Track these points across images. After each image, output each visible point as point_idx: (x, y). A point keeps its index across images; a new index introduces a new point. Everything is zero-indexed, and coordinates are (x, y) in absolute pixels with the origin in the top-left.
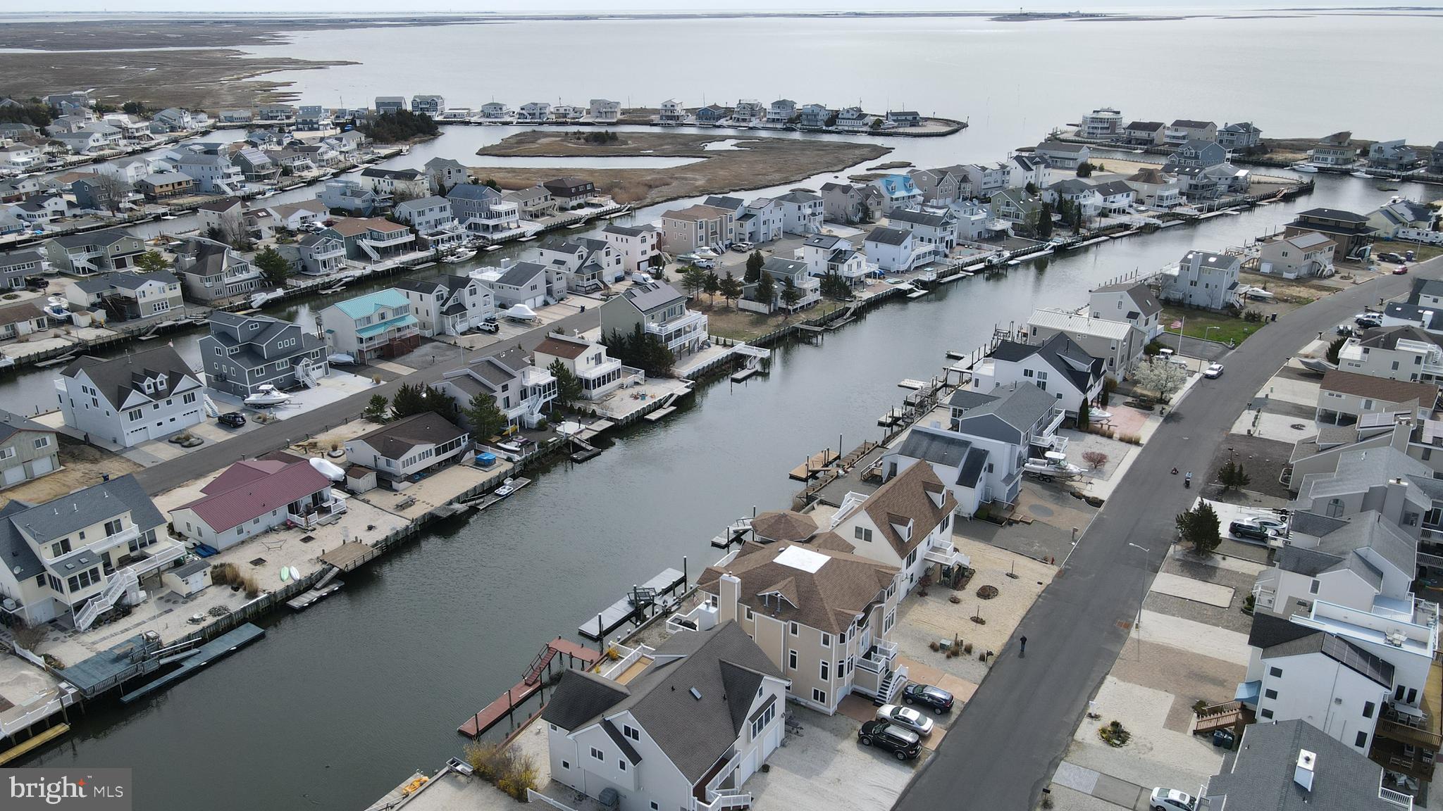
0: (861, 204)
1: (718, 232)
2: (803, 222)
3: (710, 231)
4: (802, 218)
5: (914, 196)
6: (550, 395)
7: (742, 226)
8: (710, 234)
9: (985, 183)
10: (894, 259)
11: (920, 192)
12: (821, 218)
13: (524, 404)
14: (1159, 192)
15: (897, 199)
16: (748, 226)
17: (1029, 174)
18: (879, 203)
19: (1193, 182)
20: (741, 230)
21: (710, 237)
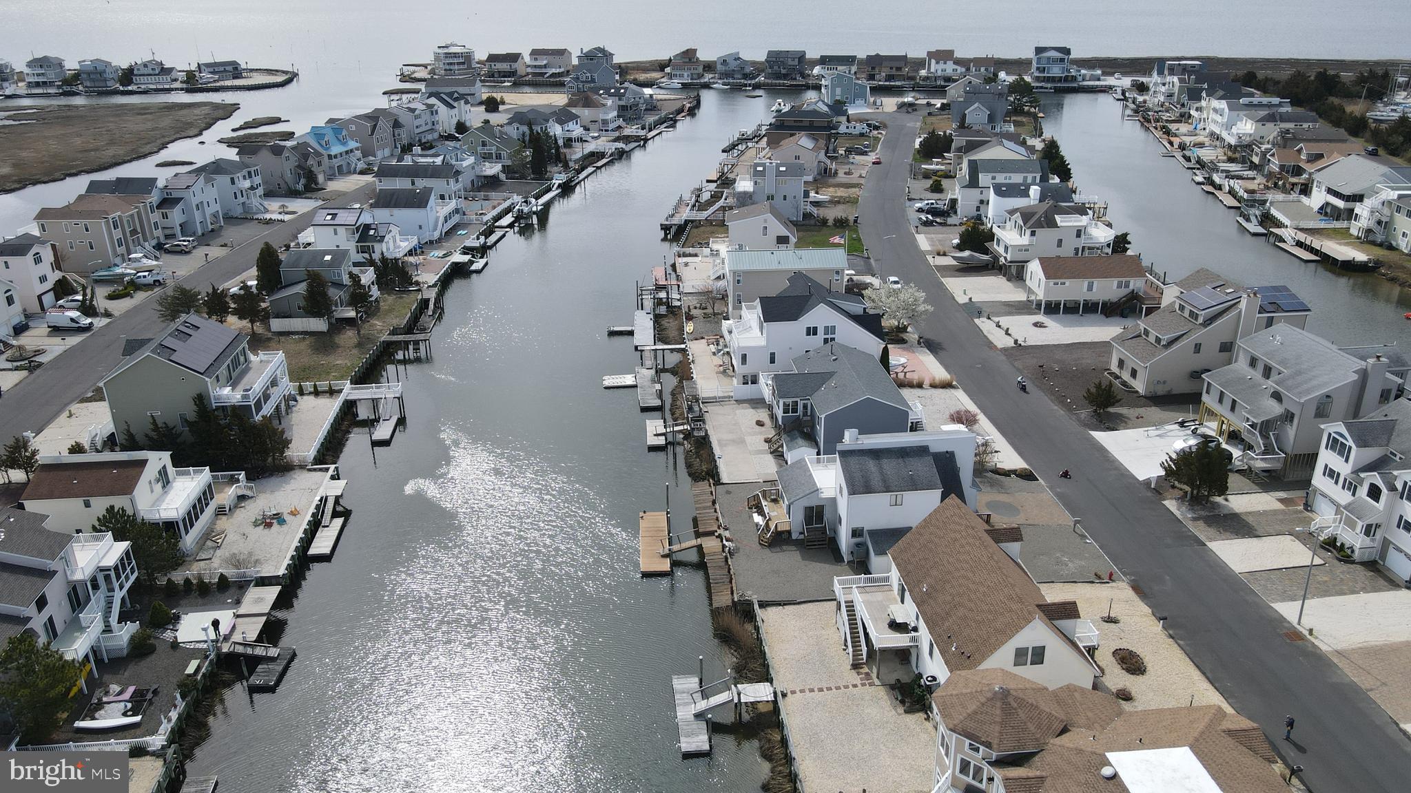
0: (299, 166)
1: (139, 230)
2: (240, 200)
3: (128, 230)
4: (239, 195)
5: (352, 151)
6: (127, 578)
7: (165, 216)
8: (128, 234)
9: (417, 127)
10: (420, 227)
11: (358, 145)
12: (260, 191)
13: (93, 617)
14: (602, 116)
15: (336, 157)
16: (176, 216)
17: (455, 111)
18: (320, 164)
19: (622, 103)
20: (167, 223)
21: (130, 239)
